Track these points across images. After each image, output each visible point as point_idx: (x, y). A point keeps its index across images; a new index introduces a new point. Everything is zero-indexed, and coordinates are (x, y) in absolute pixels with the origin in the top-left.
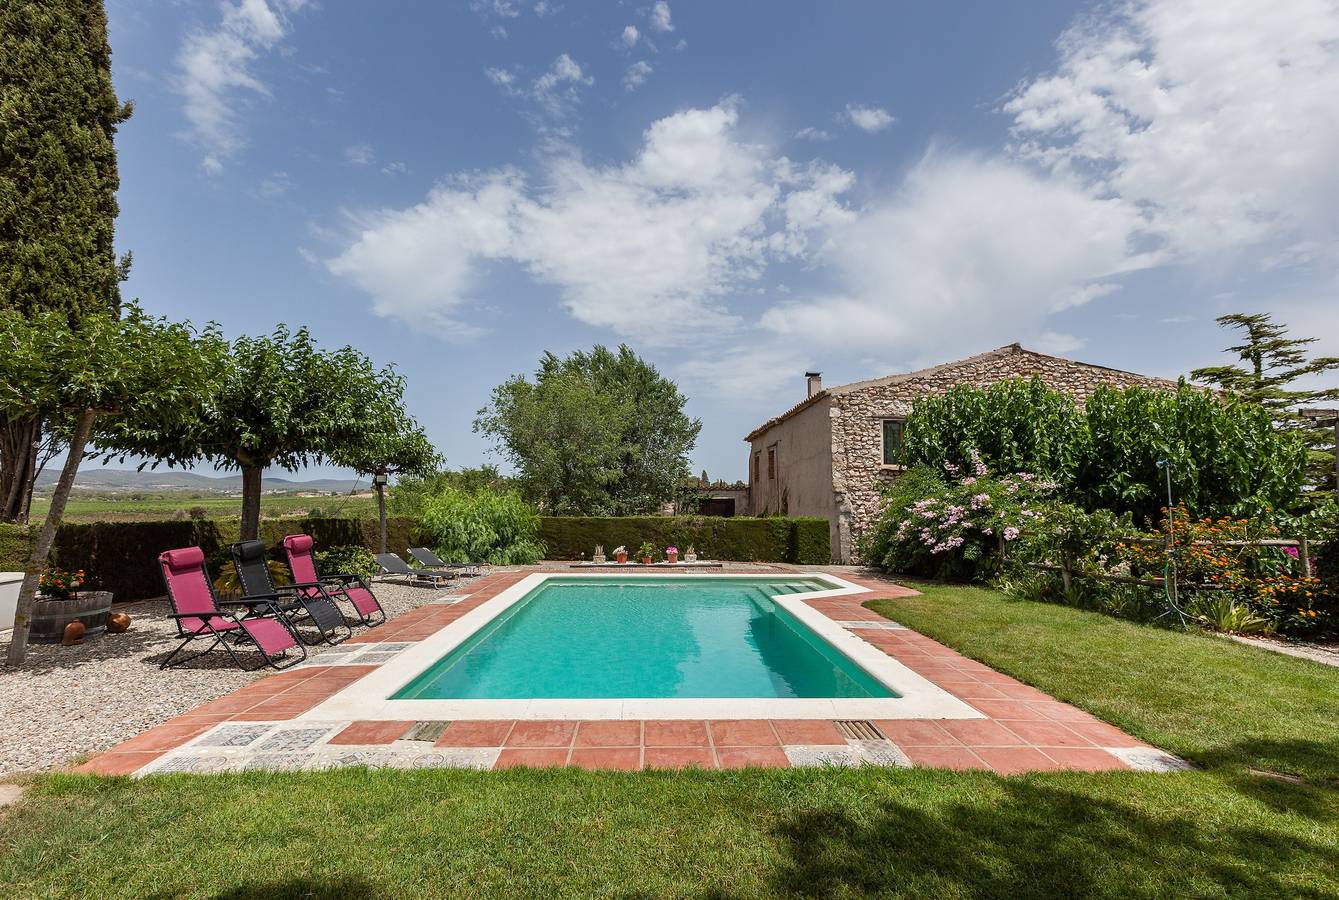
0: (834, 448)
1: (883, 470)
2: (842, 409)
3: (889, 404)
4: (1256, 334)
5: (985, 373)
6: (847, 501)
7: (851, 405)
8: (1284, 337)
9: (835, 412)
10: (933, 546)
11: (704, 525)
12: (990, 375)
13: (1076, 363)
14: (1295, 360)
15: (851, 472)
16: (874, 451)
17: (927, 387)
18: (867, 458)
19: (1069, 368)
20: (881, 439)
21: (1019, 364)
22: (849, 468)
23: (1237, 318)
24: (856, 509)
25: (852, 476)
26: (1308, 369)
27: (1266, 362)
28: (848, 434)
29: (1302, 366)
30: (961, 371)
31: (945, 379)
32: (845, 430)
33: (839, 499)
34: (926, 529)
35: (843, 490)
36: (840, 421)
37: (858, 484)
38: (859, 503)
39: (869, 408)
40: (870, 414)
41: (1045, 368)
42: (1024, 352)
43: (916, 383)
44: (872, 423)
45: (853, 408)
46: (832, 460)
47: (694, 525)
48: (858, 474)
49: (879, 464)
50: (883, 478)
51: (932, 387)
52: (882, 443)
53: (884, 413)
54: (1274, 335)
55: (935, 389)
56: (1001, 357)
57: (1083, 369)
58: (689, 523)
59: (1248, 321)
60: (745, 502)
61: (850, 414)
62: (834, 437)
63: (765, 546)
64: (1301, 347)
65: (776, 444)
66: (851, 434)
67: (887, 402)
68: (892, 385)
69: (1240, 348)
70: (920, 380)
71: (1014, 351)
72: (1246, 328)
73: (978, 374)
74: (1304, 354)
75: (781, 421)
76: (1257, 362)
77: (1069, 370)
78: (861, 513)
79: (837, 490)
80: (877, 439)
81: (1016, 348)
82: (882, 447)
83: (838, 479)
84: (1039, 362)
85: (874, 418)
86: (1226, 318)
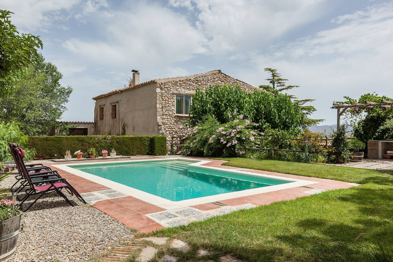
0: (158, 106)
1: (176, 116)
2: (161, 89)
3: (179, 88)
4: (274, 76)
5: (210, 80)
6: (163, 129)
7: (165, 88)
8: (280, 78)
9: (158, 90)
10: (226, 144)
11: (112, 139)
12: (212, 81)
13: (236, 79)
14: (283, 85)
15: (164, 116)
16: (173, 108)
17: (192, 83)
18: (170, 111)
19: (234, 81)
20: (175, 103)
21: (221, 78)
22: (163, 115)
23: (270, 69)
24: (166, 132)
25: (164, 118)
26: (285, 89)
27: (276, 85)
28: (163, 100)
29: (284, 87)
30: (203, 78)
31: (198, 80)
32: (162, 98)
33: (160, 128)
34: (222, 138)
35: (161, 124)
36: (160, 94)
37: (167, 122)
38: (167, 129)
39: (171, 89)
40: (171, 92)
41: (228, 80)
42: (222, 73)
43: (188, 81)
44: (172, 96)
45: (165, 89)
46: (157, 111)
47: (108, 139)
48: (166, 117)
49: (174, 114)
50: (176, 119)
51: (193, 83)
52: (175, 105)
53: (177, 92)
54: (278, 77)
55: (194, 84)
56: (215, 74)
57: (238, 82)
58: (105, 139)
59: (272, 71)
60: (93, 130)
61: (164, 92)
62: (158, 101)
63: (140, 148)
64: (284, 81)
65: (118, 102)
66: (164, 100)
67: (178, 88)
68: (180, 81)
69: (269, 79)
70: (190, 80)
71: (219, 72)
72: (271, 73)
73: (208, 80)
74: (284, 84)
75: (122, 92)
76: (274, 85)
77: (234, 82)
78: (168, 134)
79: (160, 124)
80: (174, 103)
81: (220, 71)
82: (175, 106)
83: (159, 119)
84: (226, 78)
85: (173, 94)
86: (267, 69)
